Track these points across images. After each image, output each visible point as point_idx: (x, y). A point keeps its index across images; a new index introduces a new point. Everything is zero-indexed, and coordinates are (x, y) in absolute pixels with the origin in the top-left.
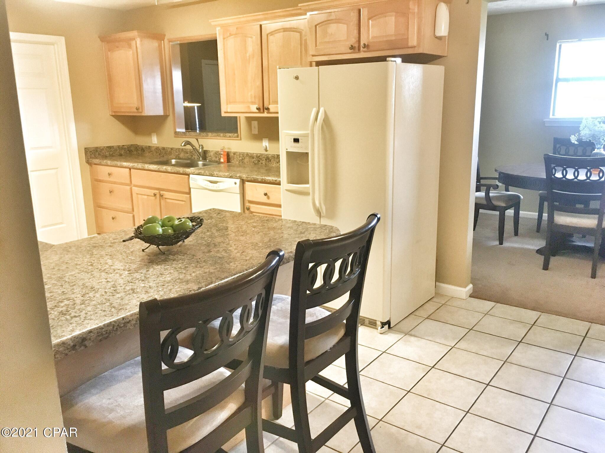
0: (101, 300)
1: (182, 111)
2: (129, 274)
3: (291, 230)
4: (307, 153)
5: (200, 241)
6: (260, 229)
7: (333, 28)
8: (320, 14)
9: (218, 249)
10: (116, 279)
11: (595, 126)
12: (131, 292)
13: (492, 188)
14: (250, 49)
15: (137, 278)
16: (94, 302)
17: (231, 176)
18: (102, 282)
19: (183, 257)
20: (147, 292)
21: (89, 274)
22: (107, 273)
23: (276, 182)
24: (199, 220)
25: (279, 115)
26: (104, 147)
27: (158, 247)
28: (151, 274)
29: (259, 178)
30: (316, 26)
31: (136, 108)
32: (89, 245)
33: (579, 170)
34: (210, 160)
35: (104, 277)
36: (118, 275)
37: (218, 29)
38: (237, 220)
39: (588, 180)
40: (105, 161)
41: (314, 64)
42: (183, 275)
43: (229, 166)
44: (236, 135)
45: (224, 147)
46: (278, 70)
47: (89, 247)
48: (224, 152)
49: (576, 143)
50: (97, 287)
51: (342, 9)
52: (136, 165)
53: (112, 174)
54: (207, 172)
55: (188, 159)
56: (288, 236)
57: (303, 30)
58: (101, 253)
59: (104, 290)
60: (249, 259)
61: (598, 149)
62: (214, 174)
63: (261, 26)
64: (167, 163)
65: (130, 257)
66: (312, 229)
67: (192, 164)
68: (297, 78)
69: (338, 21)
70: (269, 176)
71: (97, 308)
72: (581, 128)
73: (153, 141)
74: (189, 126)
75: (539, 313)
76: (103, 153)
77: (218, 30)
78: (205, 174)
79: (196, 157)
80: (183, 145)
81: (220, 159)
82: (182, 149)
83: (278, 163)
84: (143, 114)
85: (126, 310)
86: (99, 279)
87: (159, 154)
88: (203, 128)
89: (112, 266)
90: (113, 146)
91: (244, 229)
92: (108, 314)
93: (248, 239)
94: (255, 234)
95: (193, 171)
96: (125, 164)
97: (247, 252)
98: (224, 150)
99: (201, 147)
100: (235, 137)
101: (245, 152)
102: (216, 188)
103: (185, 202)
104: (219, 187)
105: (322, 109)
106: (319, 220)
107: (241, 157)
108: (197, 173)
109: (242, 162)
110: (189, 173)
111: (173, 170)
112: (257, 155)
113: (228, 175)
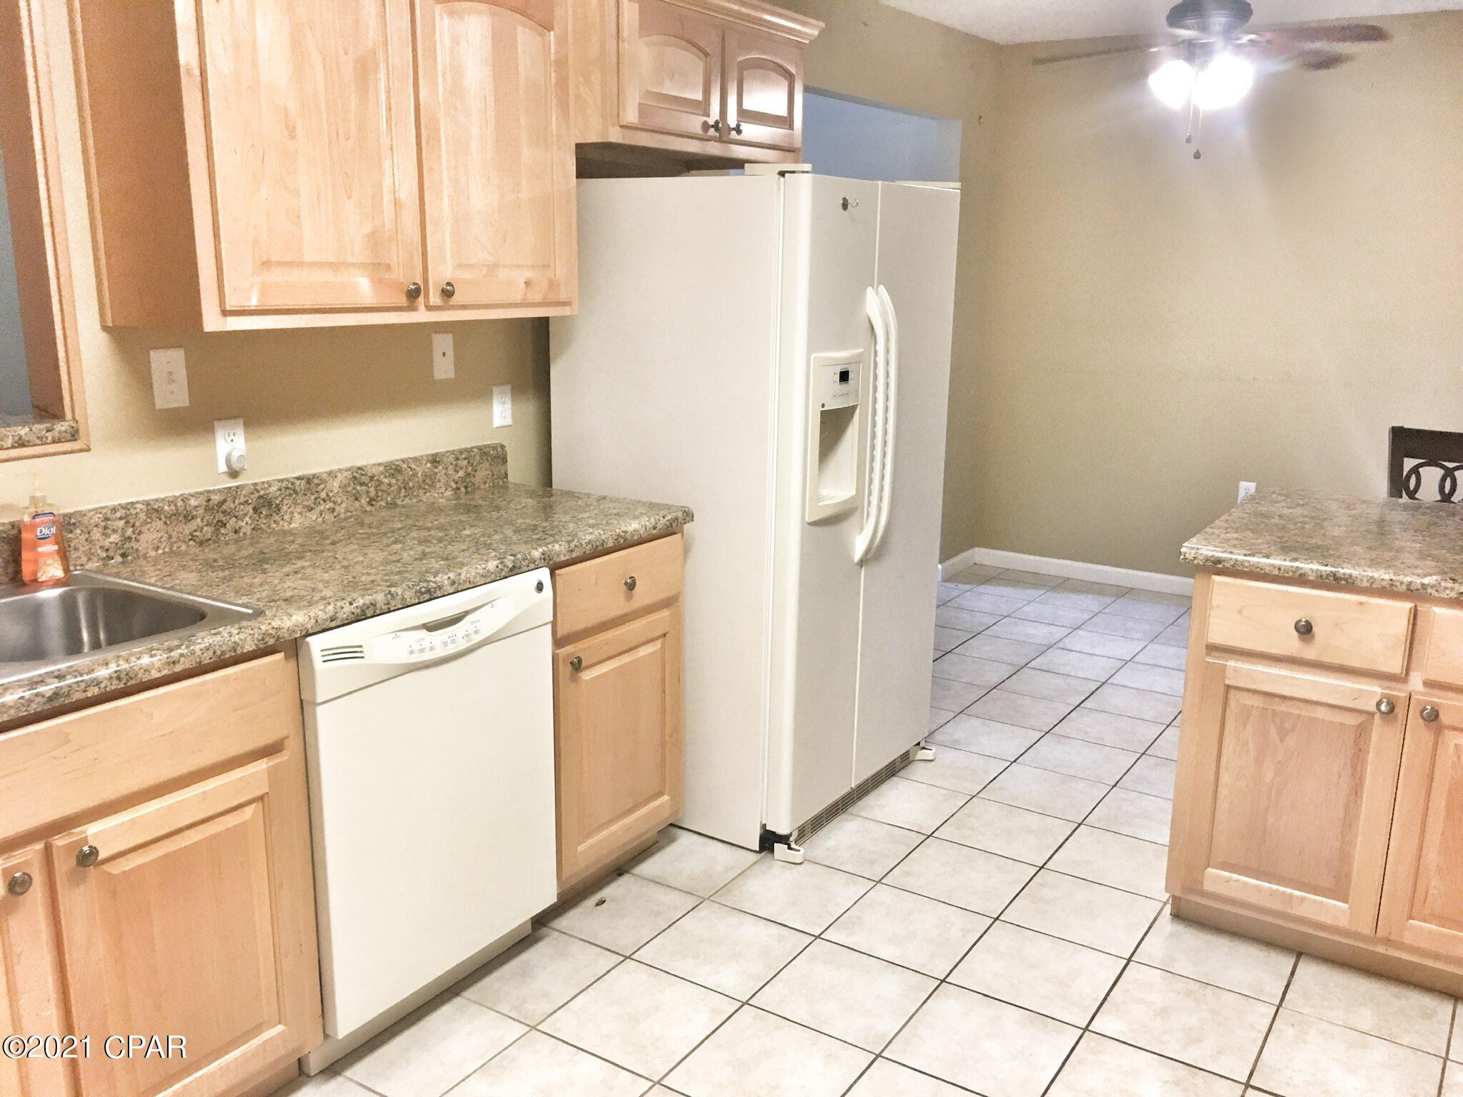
4: (854, 407)
17: (511, 570)
44: (56, 428)
54: (400, 588)
62: (439, 587)
68: (845, 205)
78: (393, 604)
100: (54, 442)
101: (134, 500)
102: (464, 641)
103: (260, 803)
104: (477, 632)
105: (882, 288)
106: (861, 573)
107: (114, 531)
108: (353, 613)
109: (124, 555)
110: (304, 633)
111: (186, 661)
112: (209, 500)
113: (497, 567)
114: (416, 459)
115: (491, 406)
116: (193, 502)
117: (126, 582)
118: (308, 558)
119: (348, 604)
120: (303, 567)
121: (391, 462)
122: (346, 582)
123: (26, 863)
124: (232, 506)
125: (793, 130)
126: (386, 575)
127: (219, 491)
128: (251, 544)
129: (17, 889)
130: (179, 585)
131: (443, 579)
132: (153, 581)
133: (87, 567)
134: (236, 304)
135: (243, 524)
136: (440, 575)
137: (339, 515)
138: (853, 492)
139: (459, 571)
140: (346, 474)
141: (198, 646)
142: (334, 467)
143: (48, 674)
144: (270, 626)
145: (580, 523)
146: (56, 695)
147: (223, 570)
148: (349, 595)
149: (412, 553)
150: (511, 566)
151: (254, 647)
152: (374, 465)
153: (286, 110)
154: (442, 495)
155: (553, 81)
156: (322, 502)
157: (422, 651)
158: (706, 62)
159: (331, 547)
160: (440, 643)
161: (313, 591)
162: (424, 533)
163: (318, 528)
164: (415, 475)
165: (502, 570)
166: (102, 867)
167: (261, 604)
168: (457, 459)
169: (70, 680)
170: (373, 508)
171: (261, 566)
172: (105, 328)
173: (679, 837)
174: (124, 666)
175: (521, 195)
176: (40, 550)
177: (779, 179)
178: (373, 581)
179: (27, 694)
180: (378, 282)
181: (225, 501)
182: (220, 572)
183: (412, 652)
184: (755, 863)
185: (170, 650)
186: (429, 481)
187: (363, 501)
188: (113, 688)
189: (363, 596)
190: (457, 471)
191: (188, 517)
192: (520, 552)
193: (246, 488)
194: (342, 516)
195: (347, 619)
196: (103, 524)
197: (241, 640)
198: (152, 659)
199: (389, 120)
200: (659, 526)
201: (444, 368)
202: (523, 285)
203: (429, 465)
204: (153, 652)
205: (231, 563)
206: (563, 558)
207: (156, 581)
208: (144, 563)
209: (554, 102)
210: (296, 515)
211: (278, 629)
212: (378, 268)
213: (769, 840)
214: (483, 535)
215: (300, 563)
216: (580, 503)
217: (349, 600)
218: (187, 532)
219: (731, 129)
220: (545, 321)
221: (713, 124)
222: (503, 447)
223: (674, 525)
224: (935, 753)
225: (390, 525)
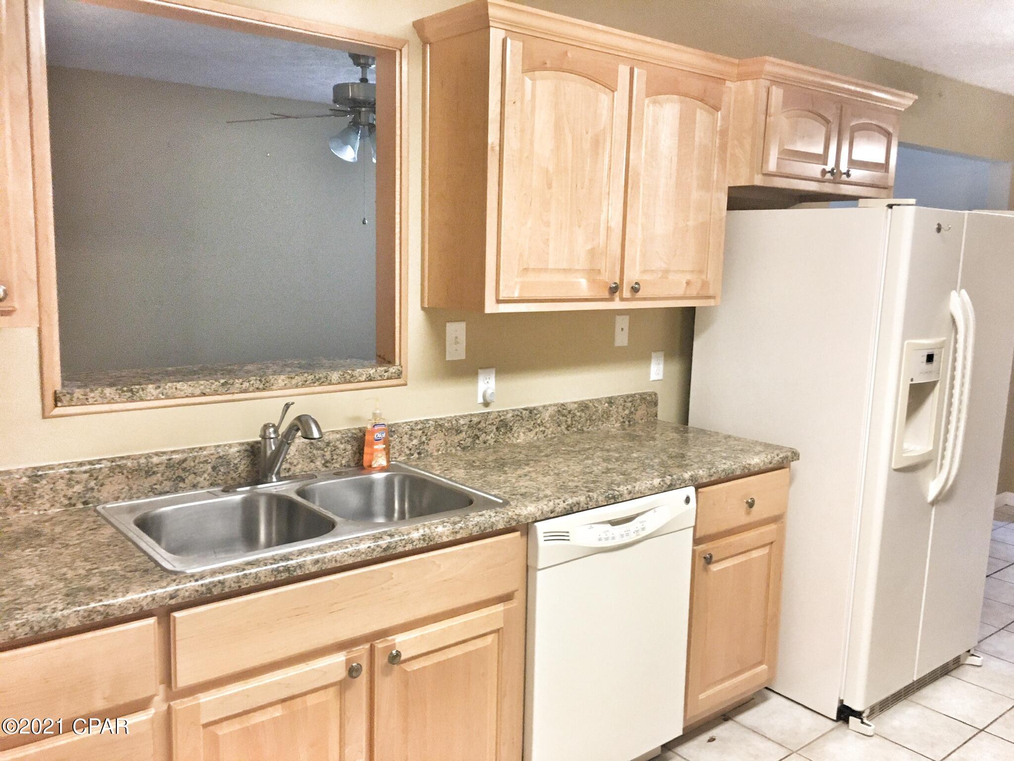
44: (389, 370)
54: (596, 494)
62: (621, 495)
68: (939, 229)
78: (591, 505)
100: (388, 379)
101: (428, 418)
102: (635, 535)
103: (497, 634)
104: (643, 529)
105: (963, 292)
106: (931, 511)
107: (416, 437)
108: (565, 508)
109: (419, 453)
110: (534, 520)
111: (464, 532)
112: (471, 421)
113: (660, 484)
114: (599, 401)
115: (650, 364)
116: (462, 422)
117: (423, 472)
118: (532, 465)
119: (562, 502)
120: (529, 472)
121: (582, 401)
122: (559, 485)
123: (360, 657)
124: (484, 425)
125: (888, 172)
126: (584, 483)
127: (478, 415)
128: (495, 452)
129: (354, 674)
130: (454, 477)
131: (623, 489)
132: (438, 472)
133: (398, 459)
134: (505, 296)
135: (489, 438)
136: (622, 487)
137: (547, 435)
138: (931, 448)
139: (634, 484)
140: (553, 408)
141: (471, 523)
142: (547, 403)
143: (385, 533)
144: (514, 513)
145: (715, 455)
146: (388, 548)
147: (480, 469)
148: (563, 496)
149: (599, 467)
150: (669, 483)
151: (503, 527)
152: (573, 403)
153: (547, 171)
154: (613, 426)
155: (717, 145)
156: (538, 426)
157: (607, 539)
158: (828, 127)
159: (545, 458)
160: (619, 535)
161: (539, 490)
162: (605, 454)
163: (535, 444)
164: (597, 411)
165: (663, 486)
166: (402, 665)
167: (507, 496)
168: (625, 402)
169: (397, 538)
170: (569, 432)
171: (503, 468)
172: (423, 308)
173: (770, 698)
174: (427, 531)
175: (688, 223)
176: (376, 447)
177: (887, 211)
178: (577, 487)
179: (372, 545)
180: (592, 282)
181: (480, 422)
182: (478, 471)
183: (600, 539)
184: (833, 729)
185: (455, 523)
186: (607, 415)
187: (563, 427)
188: (420, 546)
189: (572, 497)
190: (624, 410)
191: (458, 432)
192: (675, 474)
193: (493, 414)
194: (549, 436)
195: (561, 512)
196: (410, 432)
197: (496, 521)
198: (444, 529)
199: (609, 176)
200: (774, 462)
201: (621, 339)
202: (685, 284)
203: (607, 405)
204: (445, 524)
205: (484, 465)
206: (705, 481)
207: (440, 473)
208: (431, 459)
209: (717, 160)
210: (521, 434)
211: (519, 515)
212: (592, 273)
213: (845, 713)
214: (647, 458)
215: (527, 469)
216: (712, 439)
217: (563, 499)
218: (456, 441)
219: (842, 174)
220: (692, 310)
221: (830, 170)
222: (656, 394)
223: (785, 462)
224: (982, 660)
225: (582, 446)
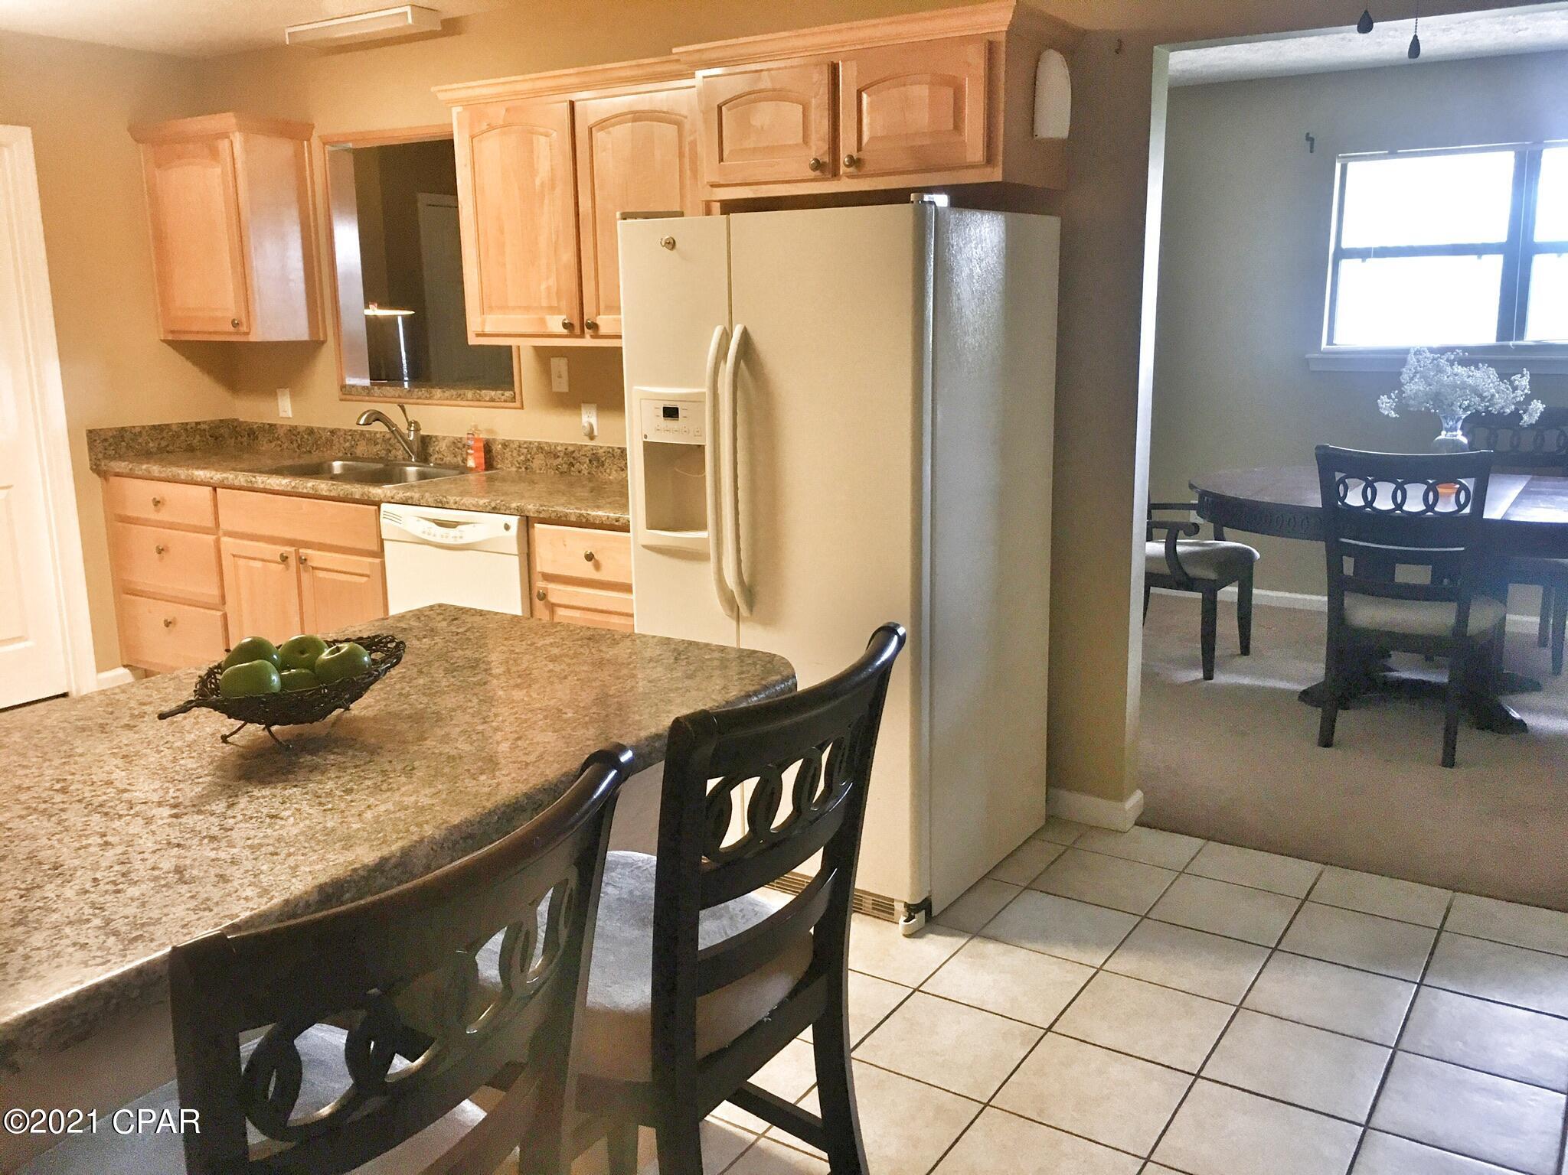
0: (78, 907)
1: (362, 327)
2: (176, 816)
3: (656, 667)
4: (699, 446)
5: (396, 705)
6: (569, 665)
7: (764, 114)
8: (729, 74)
9: (447, 729)
10: (134, 835)
11: (1440, 371)
12: (172, 878)
13: (1181, 533)
14: (544, 168)
15: (198, 829)
16: (55, 917)
17: (495, 508)
18: (90, 845)
19: (340, 759)
20: (221, 876)
21: (53, 819)
22: (106, 814)
23: (617, 523)
24: (392, 645)
25: (623, 343)
26: (144, 427)
27: (270, 731)
28: (240, 817)
29: (572, 511)
30: (720, 108)
31: (234, 320)
32: (66, 725)
33: (1405, 486)
34: (439, 462)
35: (97, 829)
36: (140, 821)
37: (456, 111)
38: (506, 639)
39: (1429, 513)
40: (144, 467)
41: (716, 207)
42: (337, 817)
43: (490, 479)
44: (508, 394)
45: (476, 427)
46: (620, 223)
47: (64, 729)
48: (477, 440)
49: (1393, 414)
50: (70, 863)
51: (788, 63)
52: (230, 477)
53: (163, 504)
54: (427, 495)
55: (381, 460)
56: (650, 685)
57: (686, 117)
58: (97, 751)
59: (90, 875)
60: (536, 762)
61: (1447, 430)
62: (448, 503)
63: (572, 104)
64: (317, 471)
65: (182, 762)
66: (716, 663)
67: (388, 474)
68: (671, 244)
69: (778, 95)
70: (598, 507)
71: (61, 938)
72: (1405, 378)
73: (281, 410)
74: (382, 371)
75: (1318, 867)
76: (140, 444)
77: (458, 113)
78: (422, 502)
79: (400, 454)
80: (362, 422)
81: (464, 460)
82: (362, 431)
83: (623, 470)
84: (252, 338)
85: (152, 940)
86: (80, 836)
87: (299, 446)
88: (421, 375)
89: (125, 791)
90: (168, 425)
91: (524, 666)
92: (94, 958)
93: (534, 695)
94: (556, 681)
95: (389, 494)
96: (201, 474)
97: (530, 737)
98: (476, 436)
99: (412, 428)
100: (505, 401)
101: (532, 440)
102: (454, 540)
103: (368, 578)
104: (461, 537)
108: (402, 498)
110: (379, 500)
112: (567, 449)
123: (291, 552)
124: (578, 456)
127: (572, 445)
131: (452, 499)
135: (583, 468)
139: (463, 499)
150: (493, 506)
157: (430, 534)
160: (441, 535)
181: (574, 452)
183: (424, 532)
192: (503, 500)
195: (399, 500)
206: (533, 515)
212: (552, 310)
218: (555, 464)
